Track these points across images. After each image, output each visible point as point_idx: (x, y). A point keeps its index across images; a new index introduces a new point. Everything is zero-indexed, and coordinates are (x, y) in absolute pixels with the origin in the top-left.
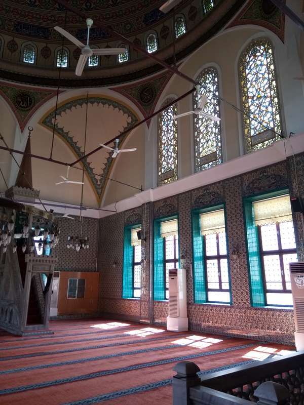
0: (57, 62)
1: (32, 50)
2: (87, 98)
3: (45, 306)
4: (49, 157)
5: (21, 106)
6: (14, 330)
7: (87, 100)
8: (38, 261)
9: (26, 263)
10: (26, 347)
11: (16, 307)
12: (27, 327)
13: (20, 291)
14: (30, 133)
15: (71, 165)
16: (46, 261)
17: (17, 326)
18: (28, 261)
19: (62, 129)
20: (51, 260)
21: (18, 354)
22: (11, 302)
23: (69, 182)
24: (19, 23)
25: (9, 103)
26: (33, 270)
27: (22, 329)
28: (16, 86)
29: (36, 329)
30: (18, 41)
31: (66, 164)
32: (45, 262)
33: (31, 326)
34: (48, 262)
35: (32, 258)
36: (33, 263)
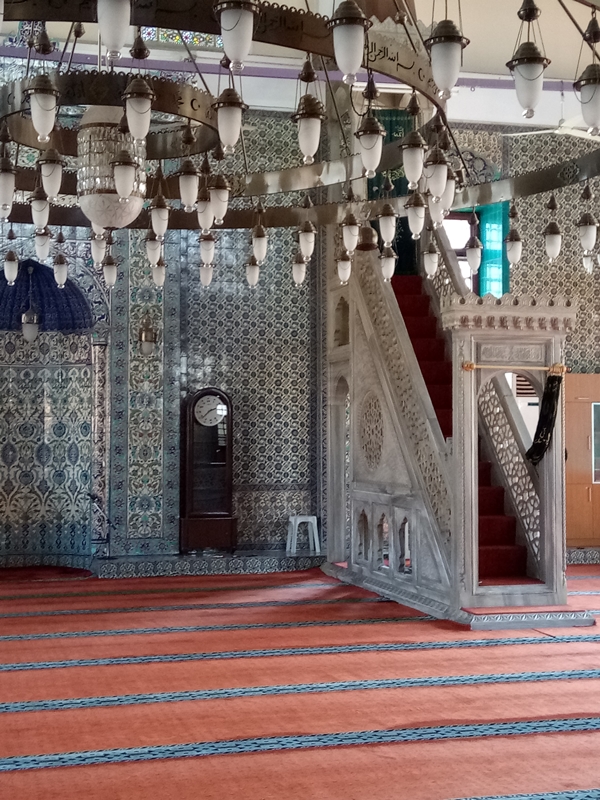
3: (541, 508)
6: (428, 601)
8: (497, 324)
9: (449, 332)
10: (517, 681)
11: (425, 513)
12: (482, 590)
13: (436, 447)
16: (529, 321)
17: (440, 587)
18: (457, 324)
20: (549, 317)
21: (507, 715)
22: (398, 493)
26: (478, 360)
27: (465, 600)
29: (520, 602)
32: (523, 325)
33: (496, 592)
34: (535, 325)
35: (470, 309)
36: (479, 332)
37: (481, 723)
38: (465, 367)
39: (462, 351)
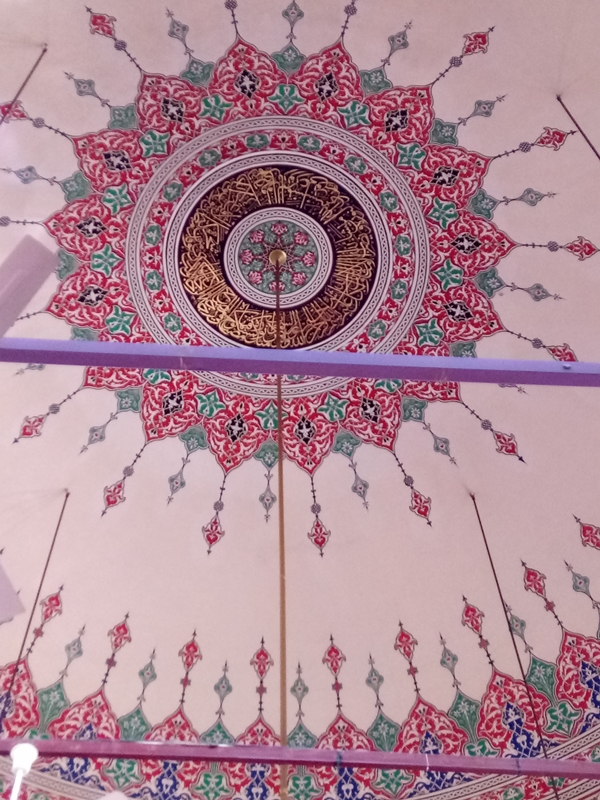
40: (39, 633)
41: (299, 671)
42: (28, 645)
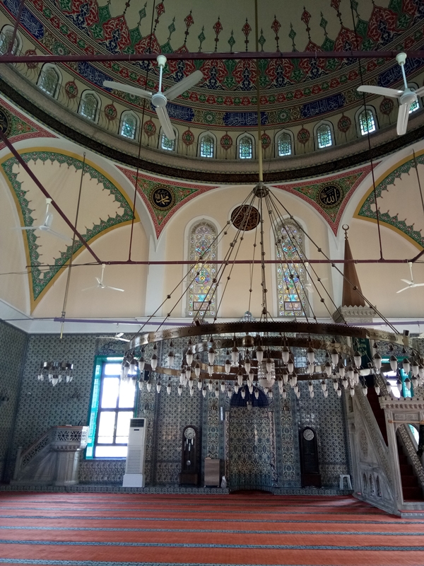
0: (361, 130)
1: (326, 130)
2: (414, 159)
4: (379, 258)
5: (328, 204)
6: (387, 507)
7: (415, 162)
8: (399, 407)
9: (383, 410)
10: (412, 535)
11: (383, 474)
12: (405, 503)
13: (384, 450)
14: (346, 233)
15: (413, 261)
16: (411, 406)
17: (391, 502)
18: (385, 407)
19: (387, 215)
21: (403, 545)
22: (375, 466)
23: (416, 285)
24: (305, 106)
25: (313, 205)
26: (394, 419)
27: (399, 507)
28: (317, 181)
29: (420, 509)
30: (308, 127)
31: (405, 261)
32: (408, 407)
33: (411, 504)
34: (413, 407)
35: (389, 402)
36: (393, 410)
37: (393, 547)
38: (390, 422)
39: (388, 416)
40: (157, 21)
41: (262, 33)
42: (154, 27)
